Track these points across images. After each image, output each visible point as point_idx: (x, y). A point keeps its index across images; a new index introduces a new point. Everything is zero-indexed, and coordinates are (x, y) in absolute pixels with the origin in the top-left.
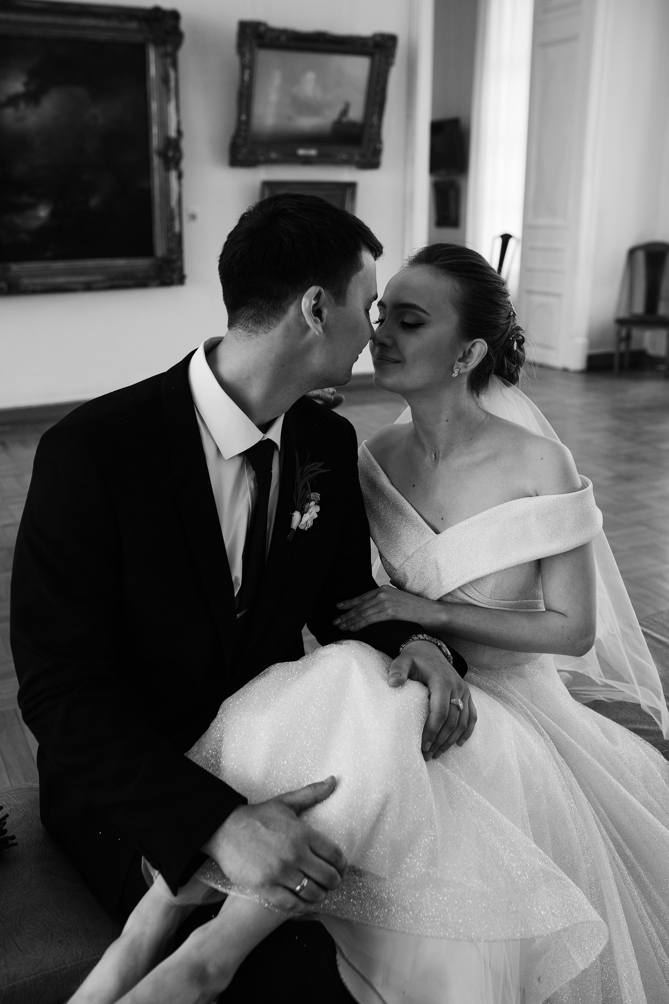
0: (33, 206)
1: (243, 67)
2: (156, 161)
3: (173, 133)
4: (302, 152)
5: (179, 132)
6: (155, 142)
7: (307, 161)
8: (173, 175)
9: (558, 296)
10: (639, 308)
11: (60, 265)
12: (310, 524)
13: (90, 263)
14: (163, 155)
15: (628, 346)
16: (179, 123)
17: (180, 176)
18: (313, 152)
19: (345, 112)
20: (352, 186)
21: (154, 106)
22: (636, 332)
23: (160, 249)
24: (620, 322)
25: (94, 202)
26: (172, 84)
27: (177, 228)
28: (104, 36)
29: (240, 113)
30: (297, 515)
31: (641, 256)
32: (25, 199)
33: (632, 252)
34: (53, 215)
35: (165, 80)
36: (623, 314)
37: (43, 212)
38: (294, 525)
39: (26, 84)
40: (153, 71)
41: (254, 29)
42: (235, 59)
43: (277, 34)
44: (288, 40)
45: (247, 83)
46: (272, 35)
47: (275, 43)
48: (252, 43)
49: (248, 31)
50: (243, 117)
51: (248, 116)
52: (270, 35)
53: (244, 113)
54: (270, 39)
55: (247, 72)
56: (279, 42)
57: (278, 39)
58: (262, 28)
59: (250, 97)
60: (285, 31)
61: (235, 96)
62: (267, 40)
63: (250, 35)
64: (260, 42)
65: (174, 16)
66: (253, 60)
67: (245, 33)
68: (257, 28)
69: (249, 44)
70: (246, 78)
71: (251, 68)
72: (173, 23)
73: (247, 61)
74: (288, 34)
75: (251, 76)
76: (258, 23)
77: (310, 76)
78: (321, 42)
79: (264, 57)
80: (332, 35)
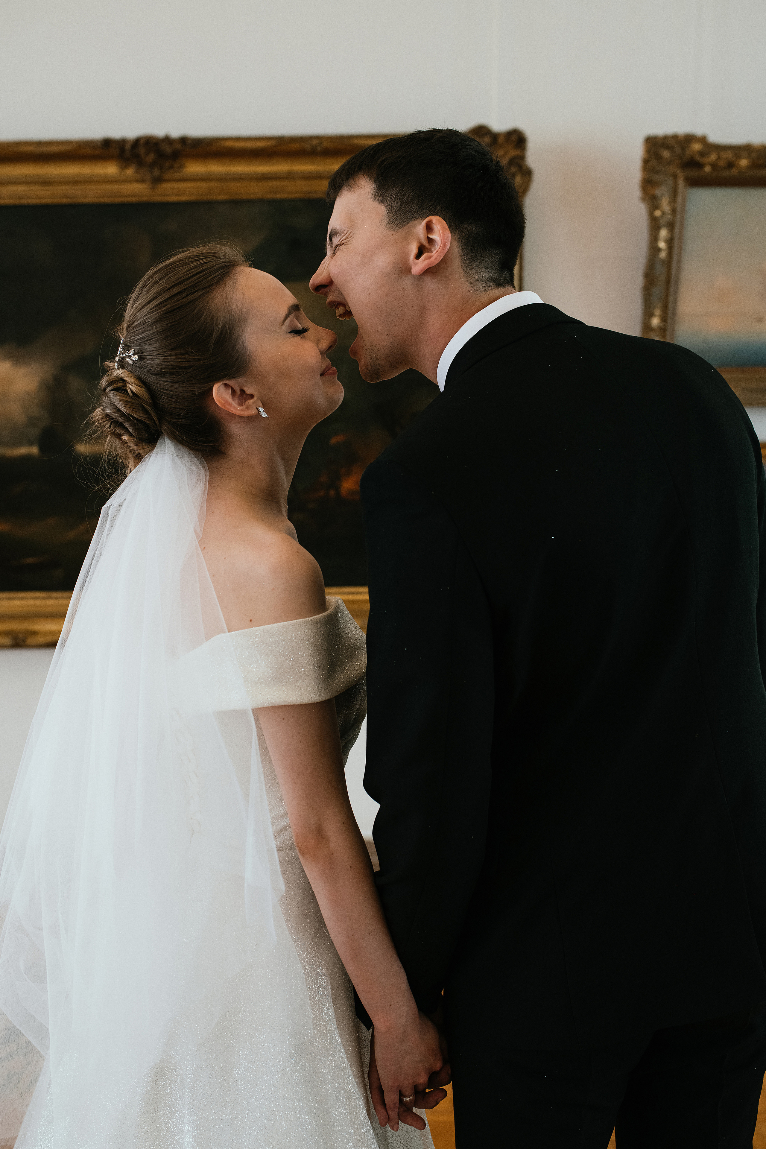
29: (648, 314)
41: (678, 150)
42: (641, 210)
43: (728, 155)
44: (754, 165)
45: (663, 255)
46: (719, 158)
47: (725, 173)
48: (675, 177)
49: (666, 154)
50: (655, 321)
51: (664, 319)
52: (713, 157)
53: (658, 312)
54: (714, 166)
55: (663, 233)
56: (735, 171)
57: (730, 165)
58: (697, 147)
59: (668, 282)
60: (747, 149)
61: (639, 281)
62: (707, 169)
63: (670, 163)
64: (693, 173)
65: (514, 138)
66: (674, 211)
67: (659, 158)
68: (683, 150)
69: (670, 181)
70: (662, 245)
71: (671, 226)
72: (513, 153)
73: (664, 213)
74: (754, 155)
75: (670, 242)
76: (690, 139)
79: (703, 203)
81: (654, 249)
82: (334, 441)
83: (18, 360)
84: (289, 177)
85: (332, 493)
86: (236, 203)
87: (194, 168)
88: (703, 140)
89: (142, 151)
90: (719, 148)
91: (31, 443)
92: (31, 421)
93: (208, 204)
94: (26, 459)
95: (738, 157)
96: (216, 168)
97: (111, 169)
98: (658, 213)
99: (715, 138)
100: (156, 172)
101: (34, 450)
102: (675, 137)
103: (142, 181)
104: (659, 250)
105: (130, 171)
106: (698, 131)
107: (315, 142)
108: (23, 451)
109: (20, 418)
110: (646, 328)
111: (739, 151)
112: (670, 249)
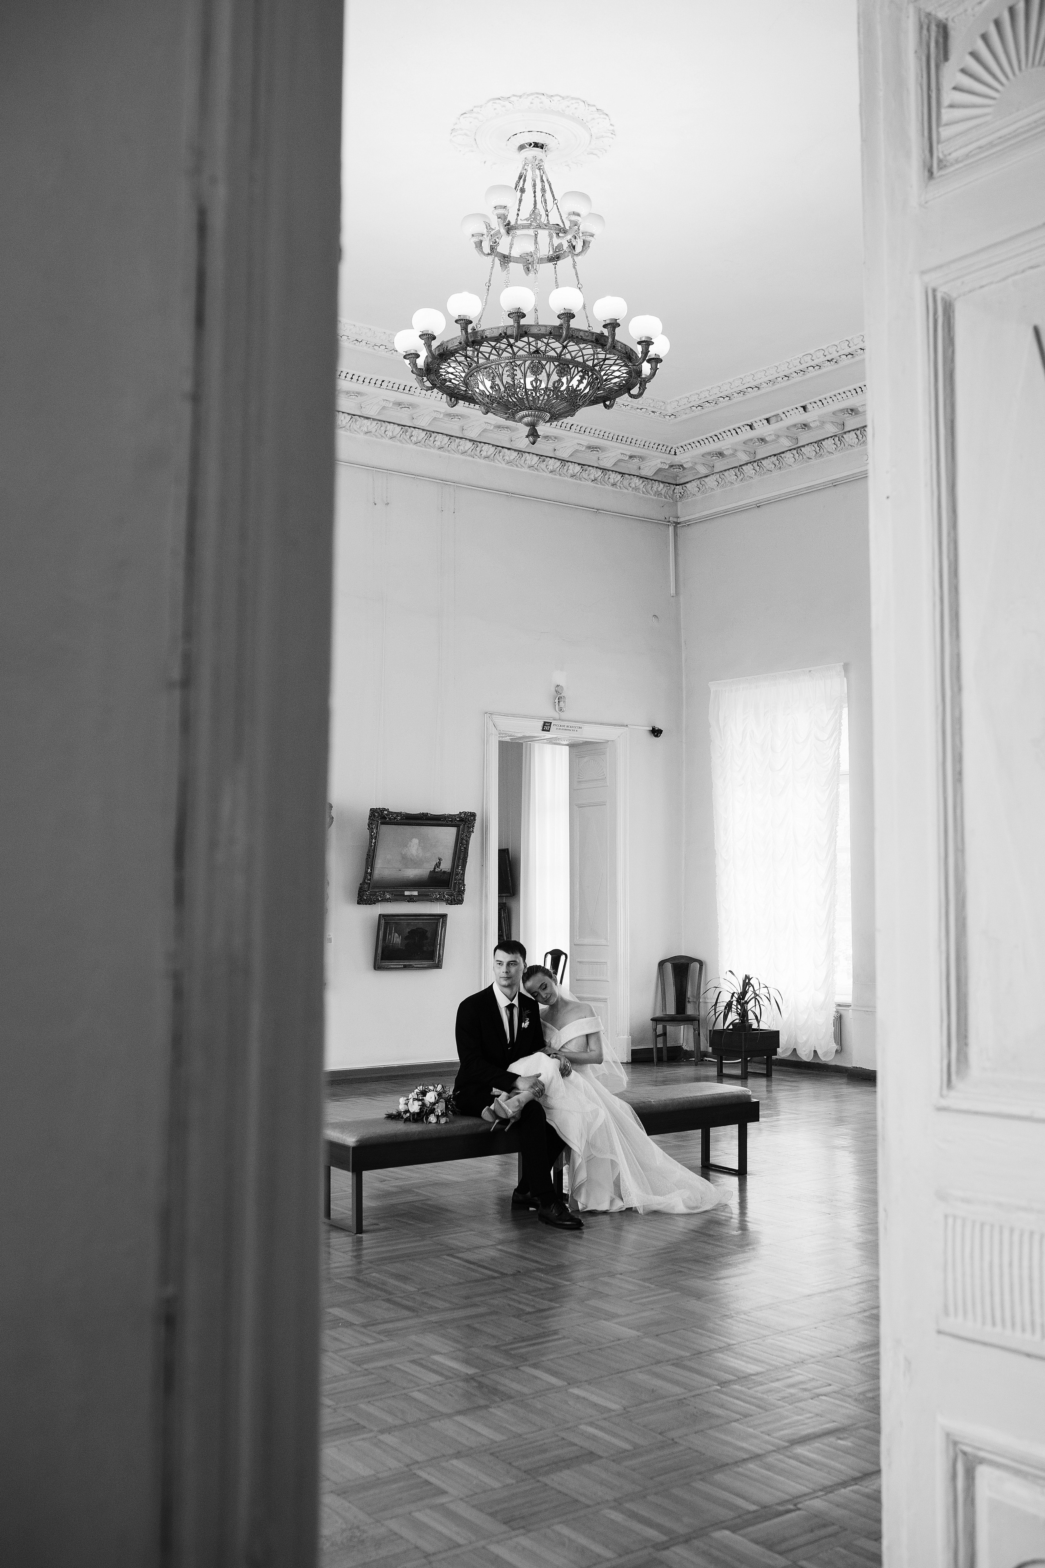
1: (371, 837)
4: (407, 893)
7: (411, 899)
9: (604, 1000)
10: (671, 1010)
12: (527, 1026)
15: (665, 1041)
18: (416, 893)
19: (438, 865)
20: (444, 916)
22: (670, 1028)
24: (655, 1020)
29: (366, 867)
30: (523, 1023)
31: (669, 966)
33: (661, 964)
36: (659, 1014)
38: (523, 1027)
41: (380, 813)
42: (367, 833)
43: (395, 815)
44: (401, 819)
45: (373, 848)
46: (392, 816)
47: (393, 821)
48: (378, 821)
49: (376, 814)
50: (369, 870)
51: (371, 870)
52: (390, 815)
53: (370, 867)
54: (390, 818)
55: (373, 840)
56: (396, 820)
57: (394, 818)
58: (385, 812)
59: (373, 857)
60: (401, 813)
61: (364, 856)
62: (388, 819)
63: (377, 817)
64: (384, 820)
66: (376, 832)
67: (375, 816)
68: (382, 813)
69: (376, 823)
70: (372, 844)
71: (375, 837)
73: (374, 833)
74: (402, 815)
75: (374, 843)
76: (383, 809)
77: (415, 841)
78: (424, 820)
79: (385, 830)
80: (431, 815)
90: (392, 813)
95: (397, 816)
98: (372, 833)
99: (391, 809)
102: (379, 808)
104: (371, 846)
106: (386, 807)
110: (366, 872)
111: (398, 814)
112: (375, 845)
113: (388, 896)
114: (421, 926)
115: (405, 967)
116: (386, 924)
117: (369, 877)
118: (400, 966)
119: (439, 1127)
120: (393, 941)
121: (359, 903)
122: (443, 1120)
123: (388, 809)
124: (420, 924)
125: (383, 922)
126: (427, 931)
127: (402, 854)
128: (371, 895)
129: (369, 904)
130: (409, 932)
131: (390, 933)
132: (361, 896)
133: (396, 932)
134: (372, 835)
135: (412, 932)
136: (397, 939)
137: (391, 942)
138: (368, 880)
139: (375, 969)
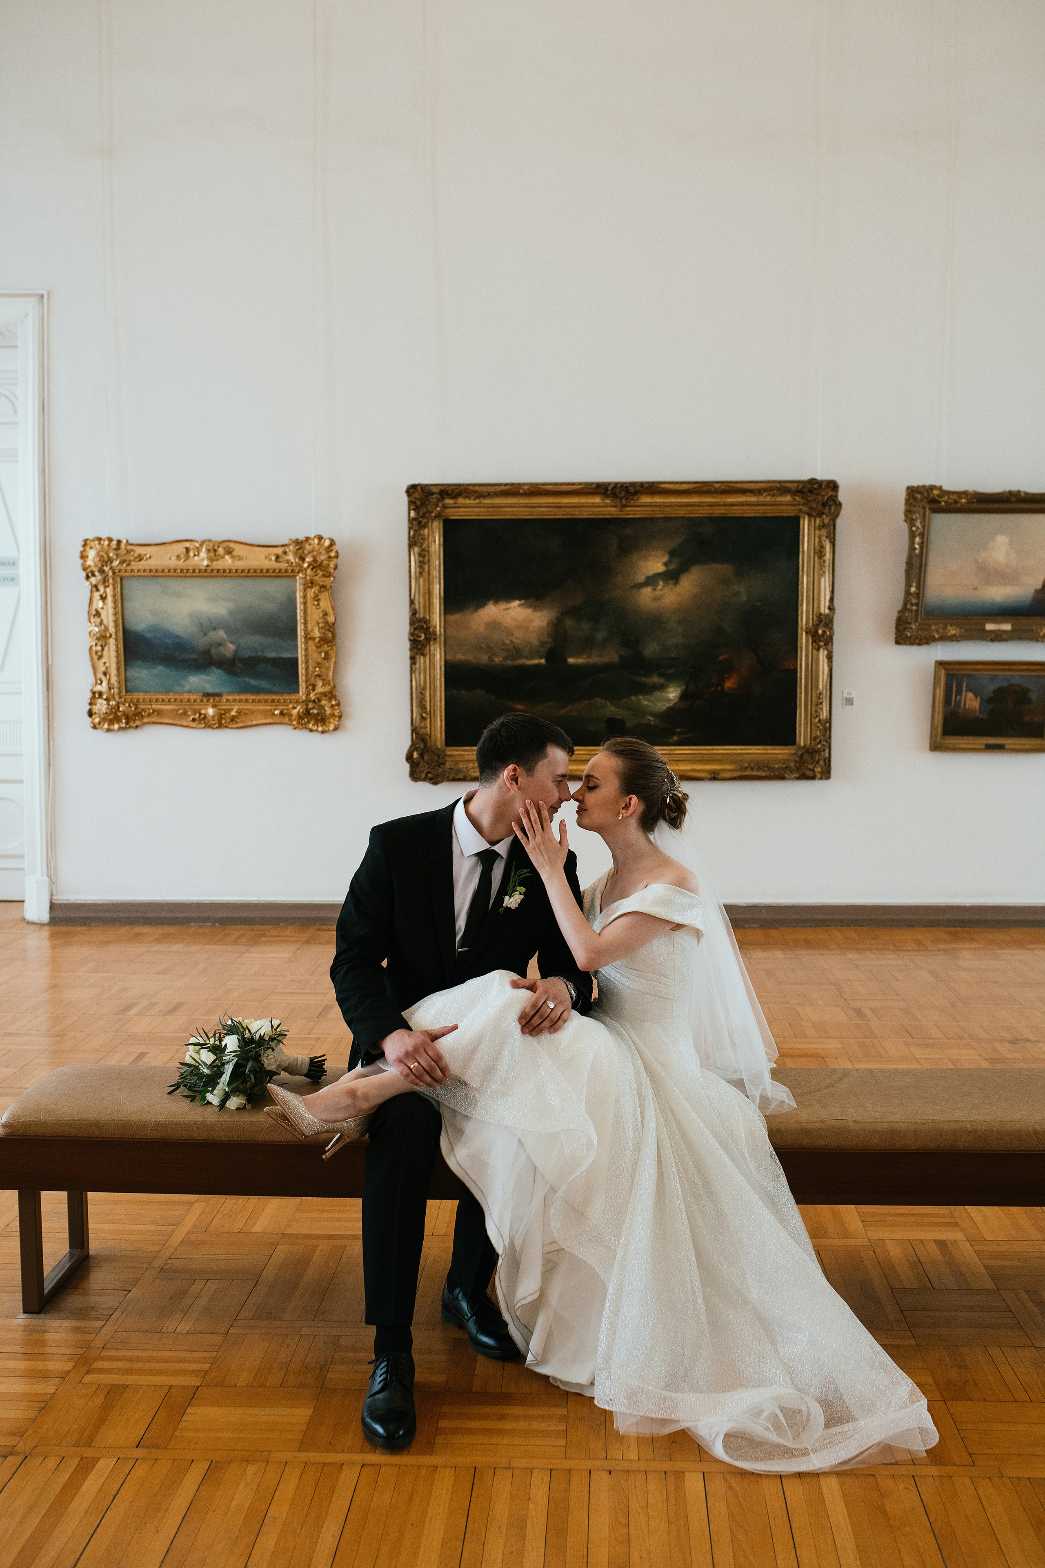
0: (662, 687)
1: (912, 535)
2: (804, 639)
3: (824, 610)
4: (989, 627)
5: (831, 608)
6: (804, 619)
7: (997, 637)
8: (823, 654)
11: (686, 750)
12: (515, 905)
13: (720, 750)
14: (813, 634)
16: (832, 600)
17: (830, 657)
18: (1007, 627)
21: (805, 580)
23: (803, 735)
25: (729, 684)
26: (828, 556)
27: (824, 715)
28: (751, 512)
29: (908, 585)
30: (508, 897)
32: (655, 679)
34: (684, 696)
35: (820, 553)
37: (673, 694)
38: (504, 905)
39: (666, 564)
40: (805, 545)
41: (926, 494)
42: (905, 526)
43: (955, 497)
44: (969, 502)
45: (917, 552)
46: (949, 498)
47: (953, 506)
48: (924, 508)
49: (919, 496)
50: (913, 589)
51: (918, 588)
52: (946, 498)
53: (914, 584)
54: (946, 502)
55: (917, 539)
56: (959, 505)
57: (956, 502)
58: (936, 492)
59: (921, 566)
60: (966, 493)
61: (904, 566)
62: (943, 504)
63: (921, 501)
64: (934, 506)
65: (832, 485)
66: (924, 527)
67: (915, 499)
68: (929, 494)
69: (921, 510)
70: (917, 546)
71: (922, 535)
72: (831, 493)
73: (918, 528)
74: (969, 496)
75: (921, 544)
76: (932, 487)
77: (1002, 540)
78: (1012, 502)
79: (941, 522)
80: (1026, 494)
81: (912, 548)
82: (721, 658)
83: (536, 608)
84: (700, 505)
85: (719, 688)
86: (668, 519)
87: (646, 499)
88: (940, 488)
89: (618, 491)
90: (949, 493)
91: (541, 657)
92: (542, 644)
93: (653, 520)
94: (538, 666)
95: (961, 498)
96: (658, 500)
97: (597, 500)
98: (914, 529)
99: (946, 487)
100: (624, 502)
101: (543, 661)
102: (924, 486)
103: (615, 506)
104: (916, 549)
105: (608, 501)
106: (938, 484)
107: (718, 485)
108: (536, 661)
109: (535, 642)
110: (908, 593)
111: (960, 494)
112: (921, 548)
113: (953, 632)
114: (1017, 681)
115: (989, 748)
116: (950, 677)
117: (914, 601)
118: (979, 747)
119: (225, 1118)
120: (965, 705)
121: (898, 642)
122: (234, 1103)
123: (941, 487)
124: (1016, 678)
125: (943, 672)
126: (1029, 690)
127: (976, 561)
128: (919, 629)
129: (918, 644)
130: (994, 691)
131: (959, 692)
132: (900, 632)
133: (969, 689)
134: (913, 531)
135: (1001, 693)
136: (971, 702)
137: (959, 705)
138: (912, 604)
139: (931, 750)
